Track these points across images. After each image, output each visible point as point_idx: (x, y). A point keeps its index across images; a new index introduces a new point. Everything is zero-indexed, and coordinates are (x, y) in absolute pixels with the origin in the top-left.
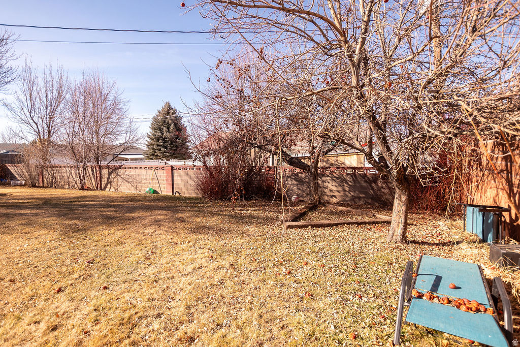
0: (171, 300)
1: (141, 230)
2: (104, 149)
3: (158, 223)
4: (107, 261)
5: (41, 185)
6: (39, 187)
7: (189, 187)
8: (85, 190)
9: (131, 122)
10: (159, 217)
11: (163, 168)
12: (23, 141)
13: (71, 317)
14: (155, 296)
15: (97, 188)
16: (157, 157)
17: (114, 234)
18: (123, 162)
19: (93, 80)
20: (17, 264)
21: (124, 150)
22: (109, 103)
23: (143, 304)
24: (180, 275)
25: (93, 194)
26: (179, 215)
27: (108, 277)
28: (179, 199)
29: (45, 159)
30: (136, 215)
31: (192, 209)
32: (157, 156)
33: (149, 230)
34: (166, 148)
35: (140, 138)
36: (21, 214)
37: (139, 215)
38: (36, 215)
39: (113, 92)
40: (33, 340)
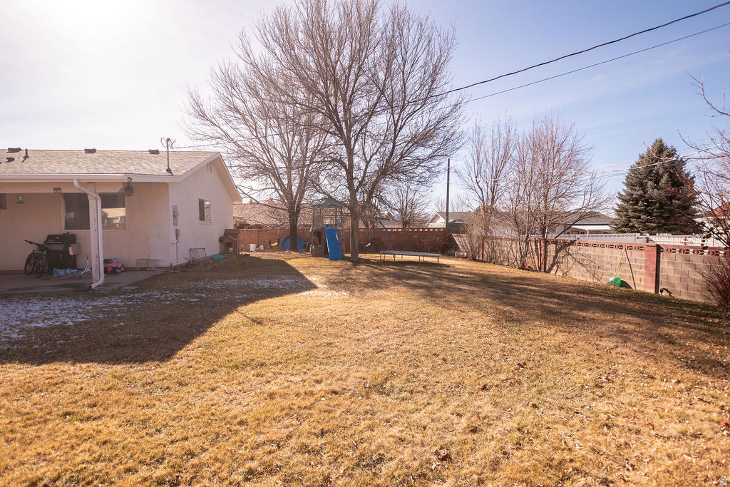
0: (630, 468)
1: (594, 340)
2: (554, 217)
3: (623, 335)
4: (541, 370)
5: (481, 259)
6: (478, 261)
7: (691, 284)
8: (526, 269)
9: (592, 179)
10: (626, 326)
11: (641, 248)
12: (469, 209)
13: (491, 425)
14: (604, 449)
15: (540, 268)
16: (633, 229)
17: (554, 336)
18: (578, 236)
19: (545, 127)
20: (450, 343)
21: (580, 219)
22: (564, 154)
23: (583, 452)
24: (653, 433)
25: (534, 277)
26: (665, 330)
27: (540, 392)
28: (670, 302)
29: (487, 230)
30: (588, 314)
31: (693, 325)
32: (633, 227)
33: (607, 343)
34: (650, 214)
35: (606, 201)
36: (460, 290)
37: (593, 316)
38: (473, 293)
39: (570, 138)
40: (453, 433)
